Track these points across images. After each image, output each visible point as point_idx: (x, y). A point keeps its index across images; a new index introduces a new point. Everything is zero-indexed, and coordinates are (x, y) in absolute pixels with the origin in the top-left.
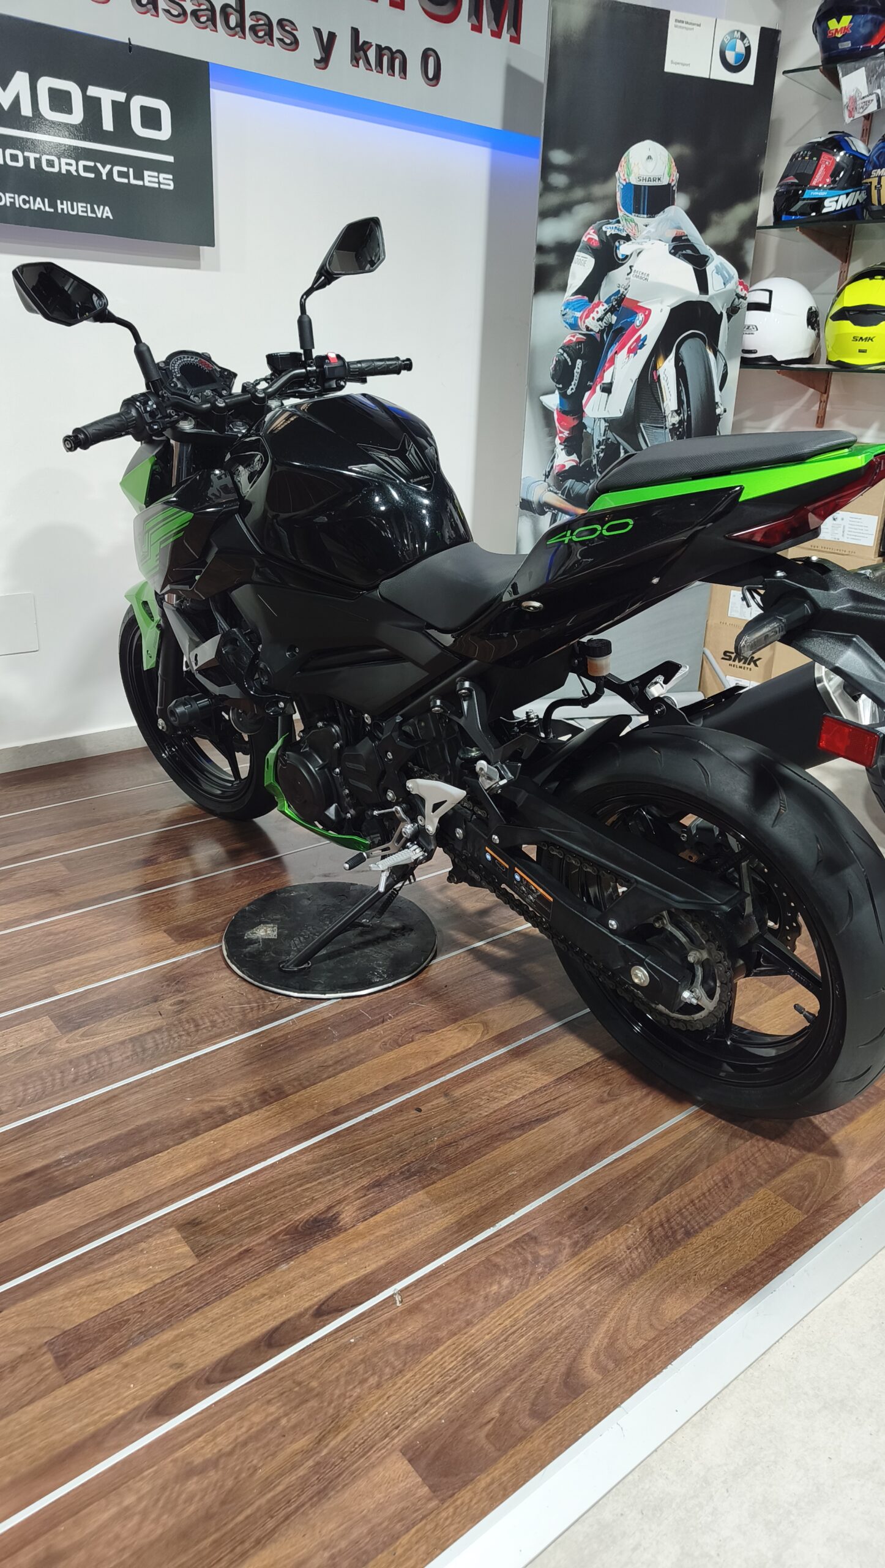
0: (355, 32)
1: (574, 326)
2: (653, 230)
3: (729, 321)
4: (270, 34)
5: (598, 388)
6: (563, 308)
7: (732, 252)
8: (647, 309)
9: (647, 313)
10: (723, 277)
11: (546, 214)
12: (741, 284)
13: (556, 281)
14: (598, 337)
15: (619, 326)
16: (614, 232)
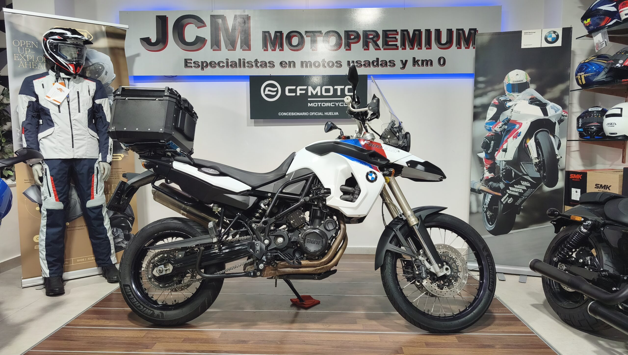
0: (414, 58)
1: (490, 130)
2: (521, 97)
3: (559, 125)
4: (386, 65)
5: (501, 150)
6: (485, 125)
7: (559, 101)
8: (521, 123)
9: (520, 124)
10: (555, 109)
11: (478, 96)
12: (563, 111)
13: (481, 116)
14: (500, 133)
15: (509, 129)
16: (504, 99)
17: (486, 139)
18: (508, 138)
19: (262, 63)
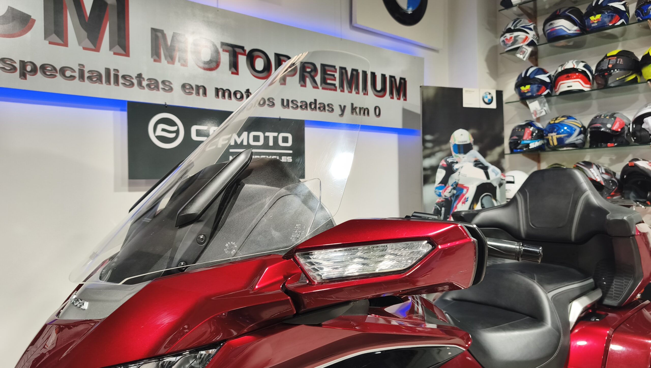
1: (440, 195)
3: (499, 189)
4: (324, 109)
6: (434, 189)
9: (467, 188)
11: (426, 157)
14: (450, 199)
15: (457, 194)
16: (451, 161)
17: (437, 205)
18: (457, 204)
19: (151, 81)
